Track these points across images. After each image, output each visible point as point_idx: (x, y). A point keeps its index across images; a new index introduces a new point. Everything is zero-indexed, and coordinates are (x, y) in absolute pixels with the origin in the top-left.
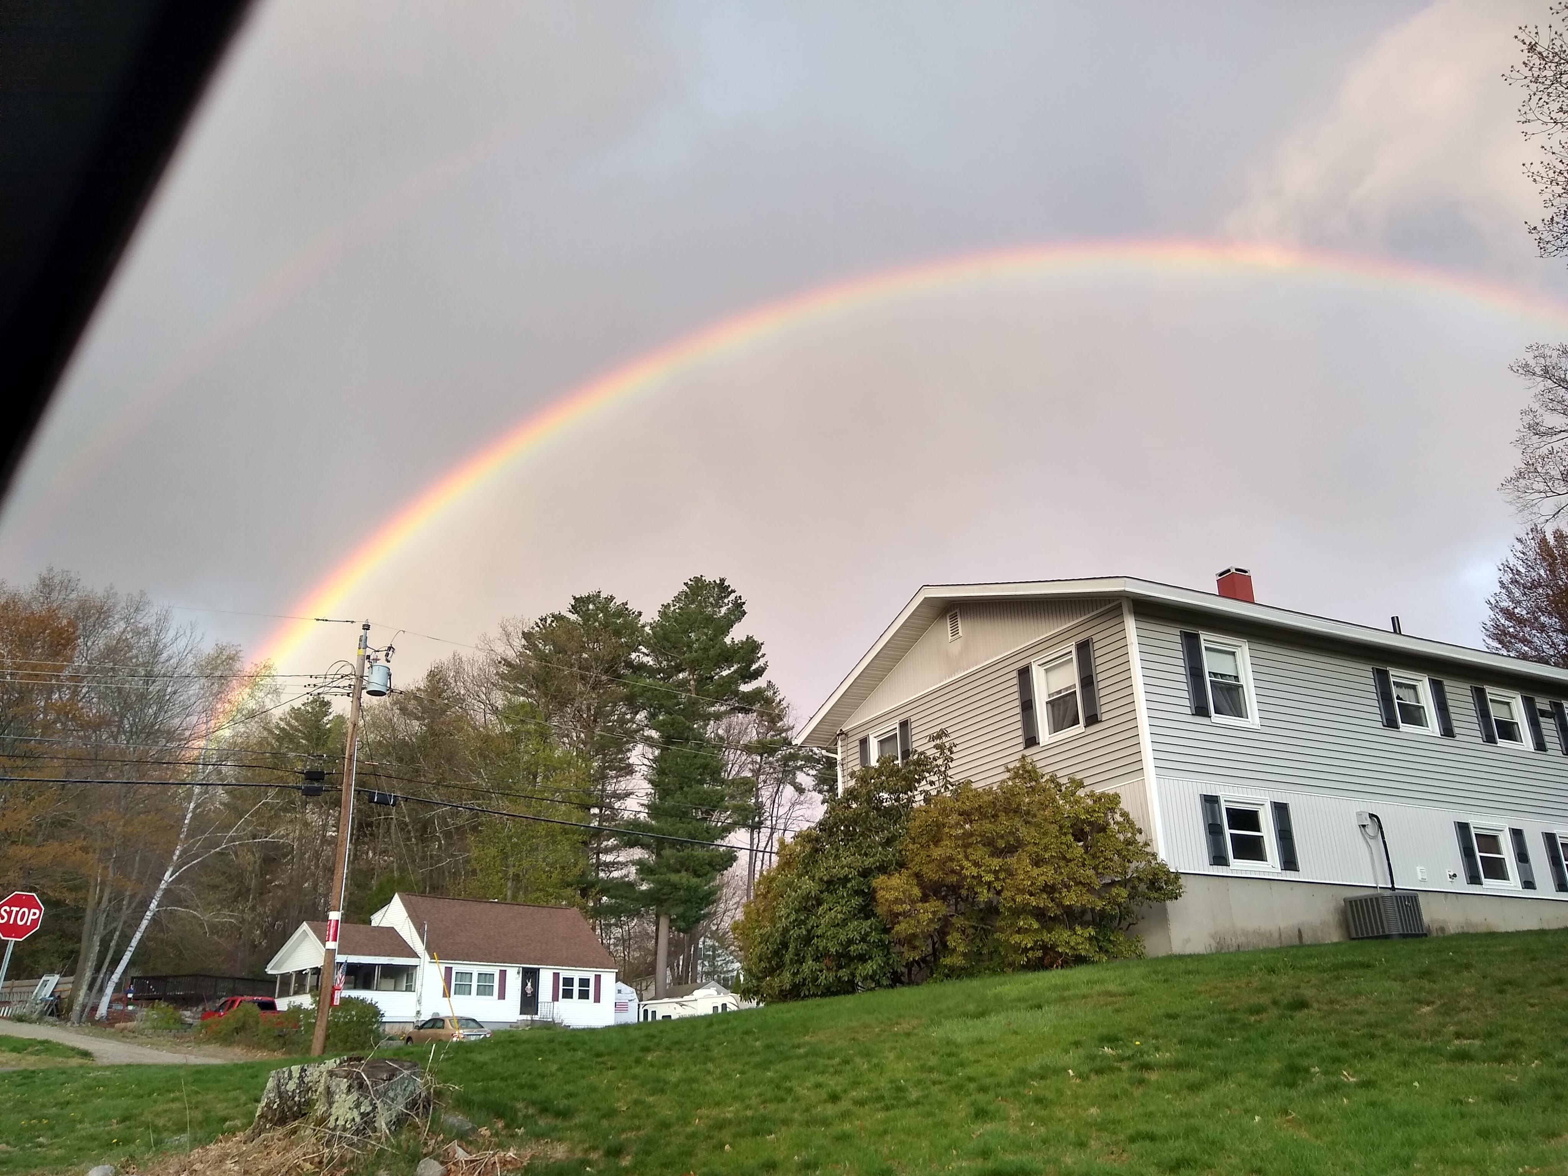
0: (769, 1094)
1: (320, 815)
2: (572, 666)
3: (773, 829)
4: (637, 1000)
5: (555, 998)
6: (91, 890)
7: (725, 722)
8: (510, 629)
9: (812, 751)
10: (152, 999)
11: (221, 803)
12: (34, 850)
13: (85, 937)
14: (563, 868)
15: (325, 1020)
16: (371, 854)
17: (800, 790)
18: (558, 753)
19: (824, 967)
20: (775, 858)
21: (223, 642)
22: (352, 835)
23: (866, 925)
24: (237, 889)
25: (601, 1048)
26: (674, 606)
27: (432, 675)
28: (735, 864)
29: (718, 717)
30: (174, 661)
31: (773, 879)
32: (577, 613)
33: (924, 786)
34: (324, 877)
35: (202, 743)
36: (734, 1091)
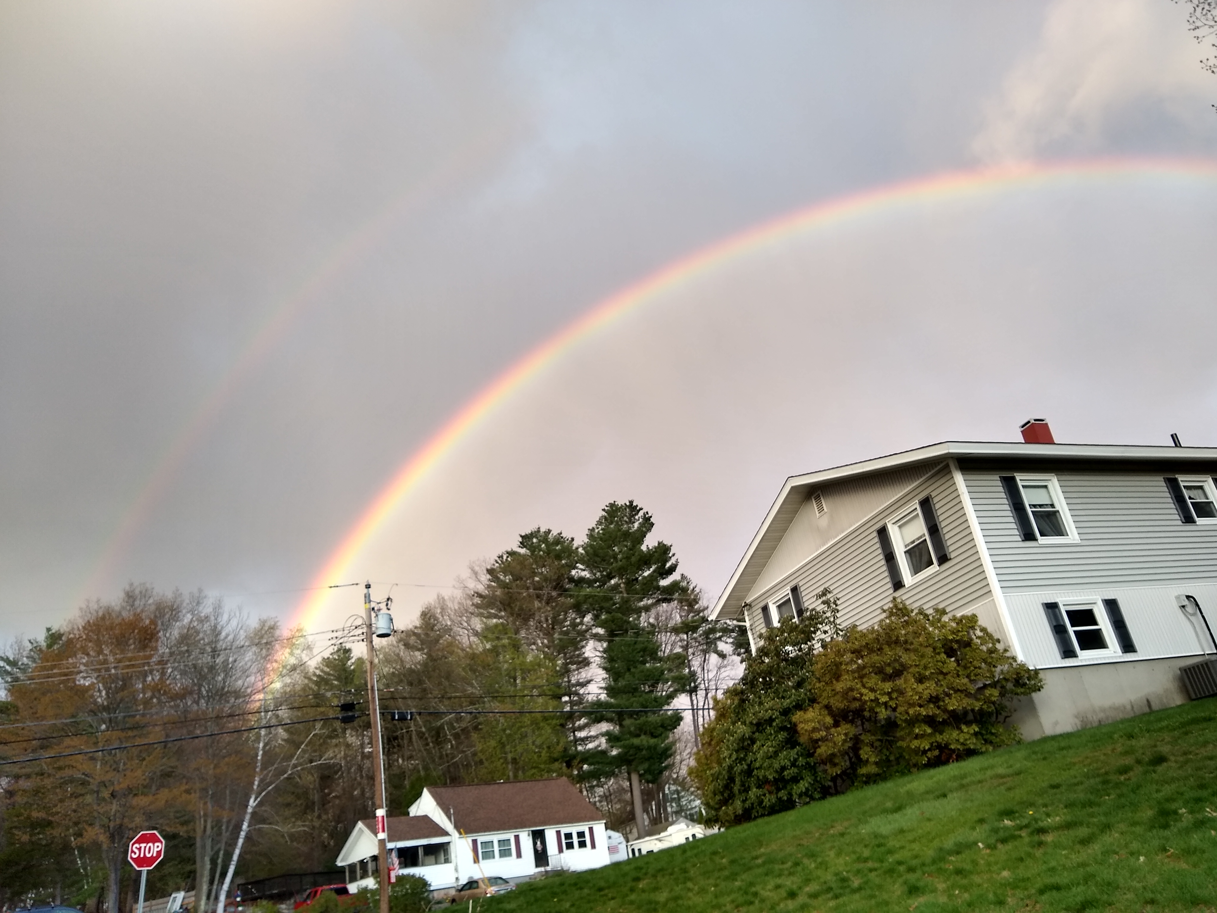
0: (741, 900)
1: (357, 736)
2: (528, 588)
3: (707, 690)
4: (624, 843)
5: (561, 851)
6: (198, 822)
7: (653, 612)
8: (477, 568)
9: (726, 623)
10: (254, 899)
11: (283, 740)
12: (151, 798)
13: (198, 859)
14: (549, 747)
15: (387, 897)
16: (400, 761)
17: (722, 656)
18: (529, 658)
19: (767, 792)
20: (712, 713)
21: (264, 616)
22: (383, 748)
23: (793, 753)
24: (304, 804)
25: (602, 884)
26: (598, 528)
27: (424, 615)
28: (682, 723)
29: (647, 609)
30: (230, 637)
31: (713, 729)
32: (525, 547)
33: (819, 635)
34: (368, 784)
35: (261, 696)
36: (711, 902)
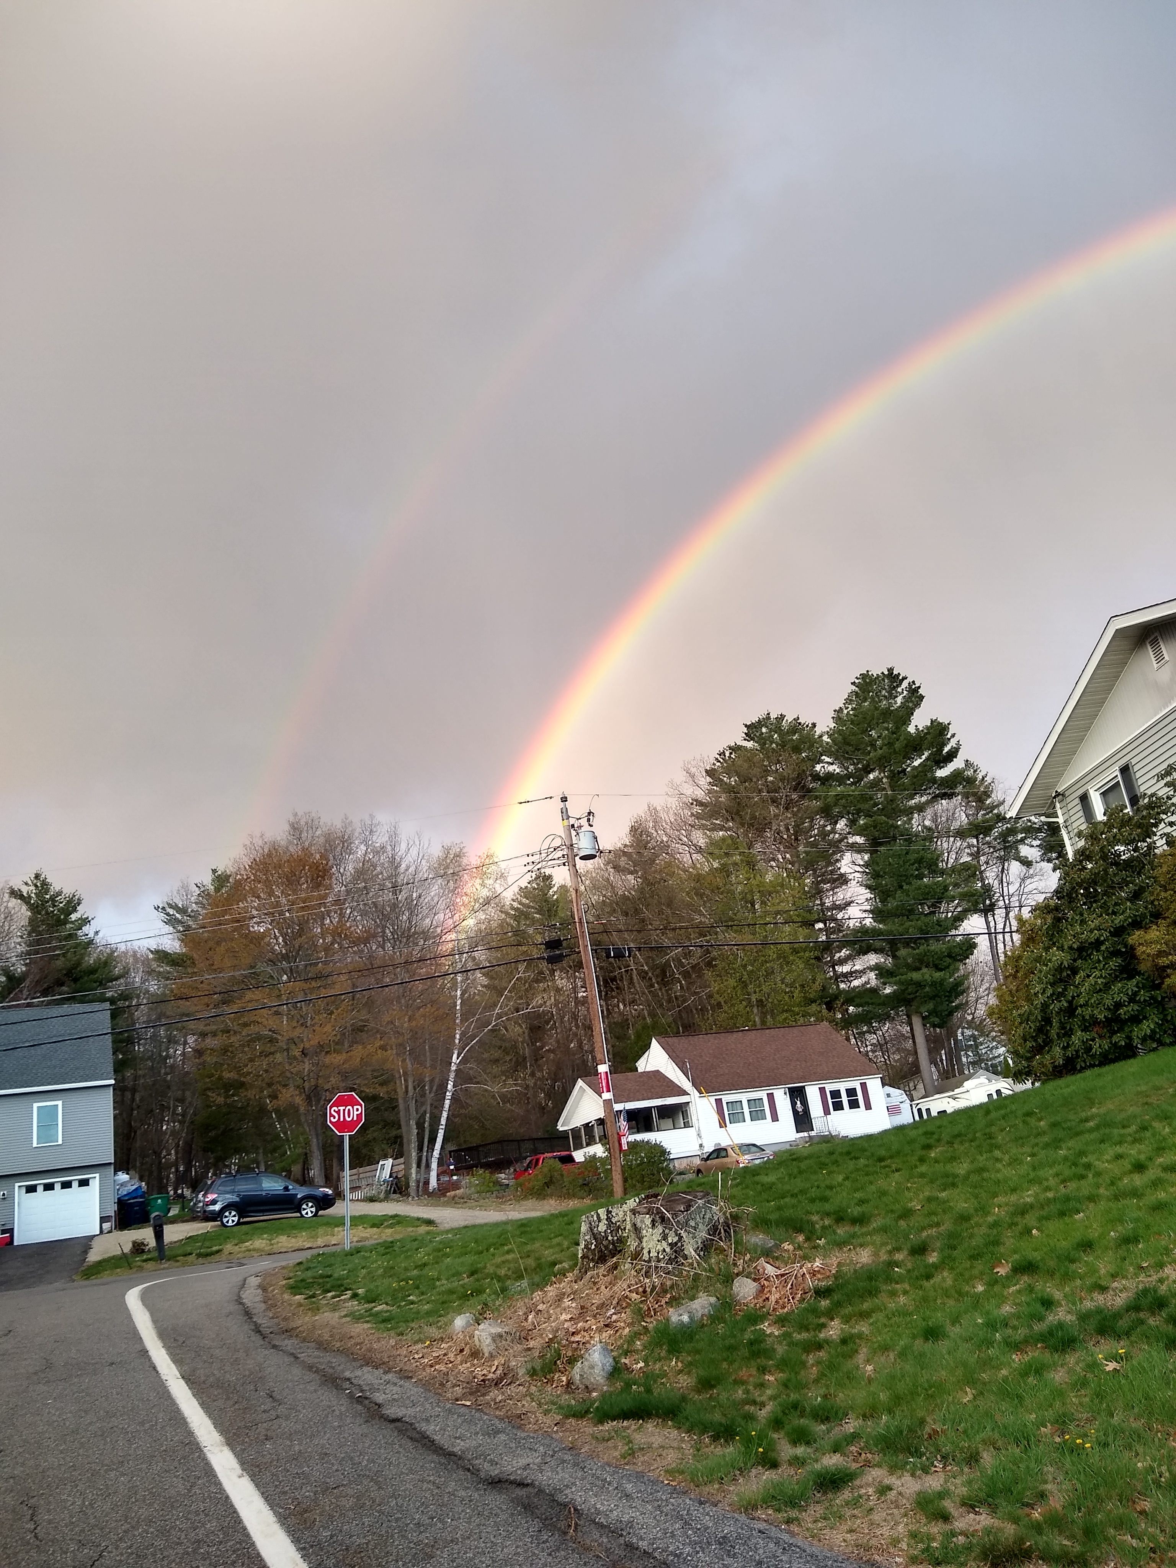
0: (1067, 1173)
1: (568, 978)
2: (760, 791)
3: (1007, 908)
4: (908, 1101)
5: (827, 1112)
6: (398, 1082)
7: (929, 812)
8: (693, 770)
9: (1030, 821)
10: (469, 1168)
11: (483, 986)
12: (344, 1056)
13: (403, 1123)
14: (802, 986)
15: (619, 1169)
16: (621, 1007)
17: (1027, 863)
18: (769, 878)
19: (1096, 1036)
20: (1016, 937)
21: (447, 843)
22: (600, 992)
23: (1132, 985)
24: (514, 1059)
25: (883, 1152)
26: (847, 708)
27: (633, 830)
28: (975, 951)
29: (920, 808)
30: (412, 869)
31: (1020, 957)
32: (752, 739)
33: (1163, 828)
34: (586, 1035)
35: (453, 936)
36: (1028, 1174)
